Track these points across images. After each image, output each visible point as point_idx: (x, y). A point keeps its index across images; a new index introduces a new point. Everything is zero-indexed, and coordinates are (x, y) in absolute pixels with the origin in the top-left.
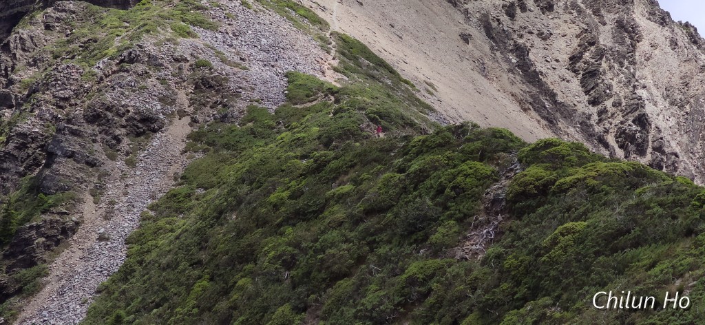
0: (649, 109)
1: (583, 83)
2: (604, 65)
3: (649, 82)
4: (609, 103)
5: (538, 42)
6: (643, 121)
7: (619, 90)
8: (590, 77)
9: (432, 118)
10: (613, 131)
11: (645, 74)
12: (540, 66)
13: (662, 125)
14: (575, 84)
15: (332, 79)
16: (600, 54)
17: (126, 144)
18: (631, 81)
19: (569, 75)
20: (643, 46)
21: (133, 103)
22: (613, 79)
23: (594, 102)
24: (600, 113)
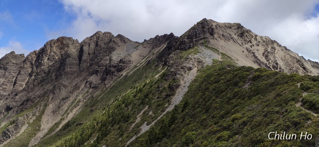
0: (278, 62)
1: (265, 58)
2: (269, 54)
3: (278, 57)
4: (270, 61)
5: (256, 51)
6: (277, 64)
7: (272, 59)
8: (266, 57)
9: (238, 65)
10: (271, 66)
11: (277, 55)
12: (257, 55)
13: (281, 64)
14: (264, 58)
15: (220, 60)
16: (268, 53)
17: (187, 72)
18: (274, 57)
19: (263, 56)
20: (276, 51)
21: (188, 65)
22: (271, 57)
23: (267, 61)
24: (269, 63)
